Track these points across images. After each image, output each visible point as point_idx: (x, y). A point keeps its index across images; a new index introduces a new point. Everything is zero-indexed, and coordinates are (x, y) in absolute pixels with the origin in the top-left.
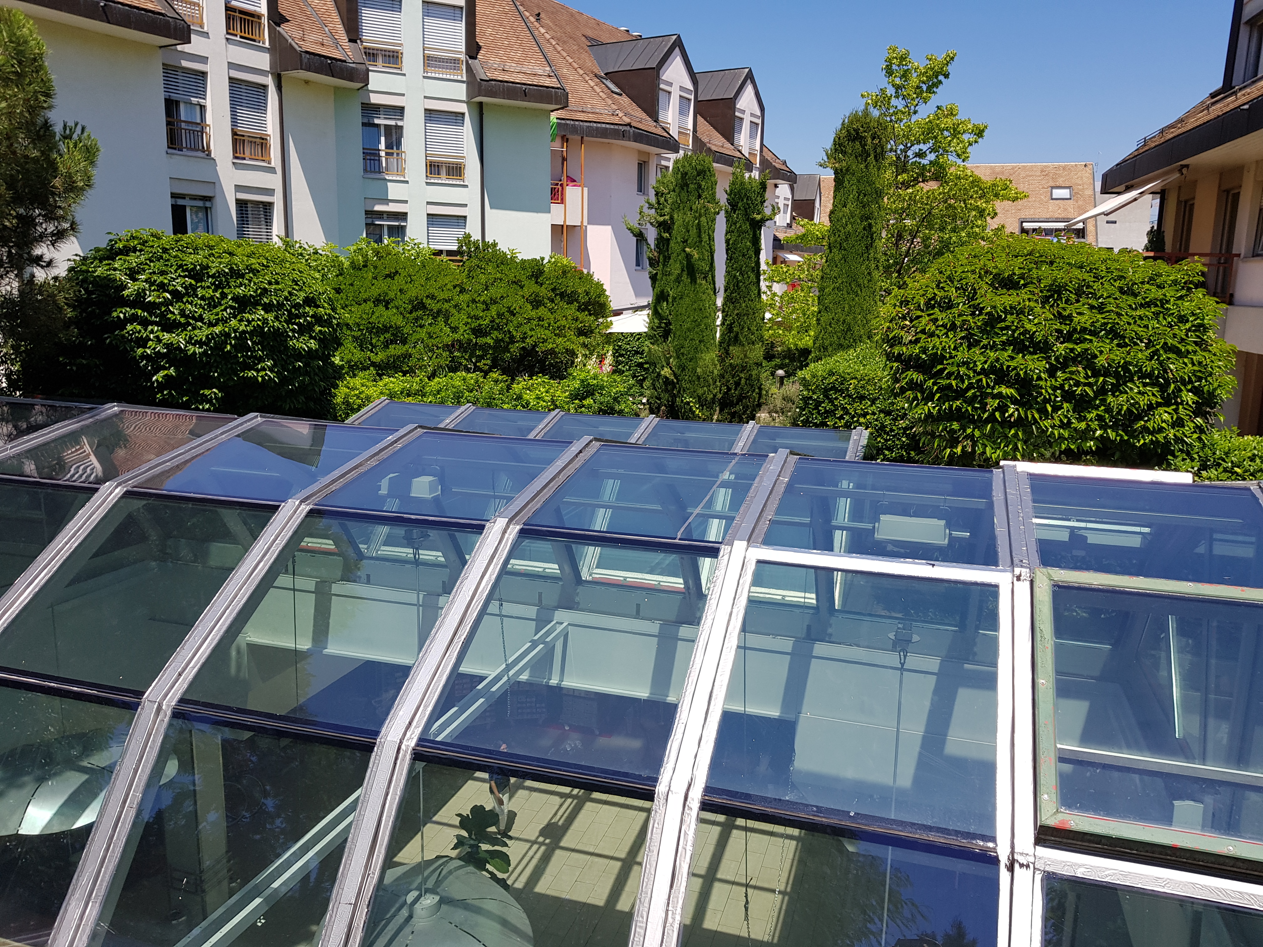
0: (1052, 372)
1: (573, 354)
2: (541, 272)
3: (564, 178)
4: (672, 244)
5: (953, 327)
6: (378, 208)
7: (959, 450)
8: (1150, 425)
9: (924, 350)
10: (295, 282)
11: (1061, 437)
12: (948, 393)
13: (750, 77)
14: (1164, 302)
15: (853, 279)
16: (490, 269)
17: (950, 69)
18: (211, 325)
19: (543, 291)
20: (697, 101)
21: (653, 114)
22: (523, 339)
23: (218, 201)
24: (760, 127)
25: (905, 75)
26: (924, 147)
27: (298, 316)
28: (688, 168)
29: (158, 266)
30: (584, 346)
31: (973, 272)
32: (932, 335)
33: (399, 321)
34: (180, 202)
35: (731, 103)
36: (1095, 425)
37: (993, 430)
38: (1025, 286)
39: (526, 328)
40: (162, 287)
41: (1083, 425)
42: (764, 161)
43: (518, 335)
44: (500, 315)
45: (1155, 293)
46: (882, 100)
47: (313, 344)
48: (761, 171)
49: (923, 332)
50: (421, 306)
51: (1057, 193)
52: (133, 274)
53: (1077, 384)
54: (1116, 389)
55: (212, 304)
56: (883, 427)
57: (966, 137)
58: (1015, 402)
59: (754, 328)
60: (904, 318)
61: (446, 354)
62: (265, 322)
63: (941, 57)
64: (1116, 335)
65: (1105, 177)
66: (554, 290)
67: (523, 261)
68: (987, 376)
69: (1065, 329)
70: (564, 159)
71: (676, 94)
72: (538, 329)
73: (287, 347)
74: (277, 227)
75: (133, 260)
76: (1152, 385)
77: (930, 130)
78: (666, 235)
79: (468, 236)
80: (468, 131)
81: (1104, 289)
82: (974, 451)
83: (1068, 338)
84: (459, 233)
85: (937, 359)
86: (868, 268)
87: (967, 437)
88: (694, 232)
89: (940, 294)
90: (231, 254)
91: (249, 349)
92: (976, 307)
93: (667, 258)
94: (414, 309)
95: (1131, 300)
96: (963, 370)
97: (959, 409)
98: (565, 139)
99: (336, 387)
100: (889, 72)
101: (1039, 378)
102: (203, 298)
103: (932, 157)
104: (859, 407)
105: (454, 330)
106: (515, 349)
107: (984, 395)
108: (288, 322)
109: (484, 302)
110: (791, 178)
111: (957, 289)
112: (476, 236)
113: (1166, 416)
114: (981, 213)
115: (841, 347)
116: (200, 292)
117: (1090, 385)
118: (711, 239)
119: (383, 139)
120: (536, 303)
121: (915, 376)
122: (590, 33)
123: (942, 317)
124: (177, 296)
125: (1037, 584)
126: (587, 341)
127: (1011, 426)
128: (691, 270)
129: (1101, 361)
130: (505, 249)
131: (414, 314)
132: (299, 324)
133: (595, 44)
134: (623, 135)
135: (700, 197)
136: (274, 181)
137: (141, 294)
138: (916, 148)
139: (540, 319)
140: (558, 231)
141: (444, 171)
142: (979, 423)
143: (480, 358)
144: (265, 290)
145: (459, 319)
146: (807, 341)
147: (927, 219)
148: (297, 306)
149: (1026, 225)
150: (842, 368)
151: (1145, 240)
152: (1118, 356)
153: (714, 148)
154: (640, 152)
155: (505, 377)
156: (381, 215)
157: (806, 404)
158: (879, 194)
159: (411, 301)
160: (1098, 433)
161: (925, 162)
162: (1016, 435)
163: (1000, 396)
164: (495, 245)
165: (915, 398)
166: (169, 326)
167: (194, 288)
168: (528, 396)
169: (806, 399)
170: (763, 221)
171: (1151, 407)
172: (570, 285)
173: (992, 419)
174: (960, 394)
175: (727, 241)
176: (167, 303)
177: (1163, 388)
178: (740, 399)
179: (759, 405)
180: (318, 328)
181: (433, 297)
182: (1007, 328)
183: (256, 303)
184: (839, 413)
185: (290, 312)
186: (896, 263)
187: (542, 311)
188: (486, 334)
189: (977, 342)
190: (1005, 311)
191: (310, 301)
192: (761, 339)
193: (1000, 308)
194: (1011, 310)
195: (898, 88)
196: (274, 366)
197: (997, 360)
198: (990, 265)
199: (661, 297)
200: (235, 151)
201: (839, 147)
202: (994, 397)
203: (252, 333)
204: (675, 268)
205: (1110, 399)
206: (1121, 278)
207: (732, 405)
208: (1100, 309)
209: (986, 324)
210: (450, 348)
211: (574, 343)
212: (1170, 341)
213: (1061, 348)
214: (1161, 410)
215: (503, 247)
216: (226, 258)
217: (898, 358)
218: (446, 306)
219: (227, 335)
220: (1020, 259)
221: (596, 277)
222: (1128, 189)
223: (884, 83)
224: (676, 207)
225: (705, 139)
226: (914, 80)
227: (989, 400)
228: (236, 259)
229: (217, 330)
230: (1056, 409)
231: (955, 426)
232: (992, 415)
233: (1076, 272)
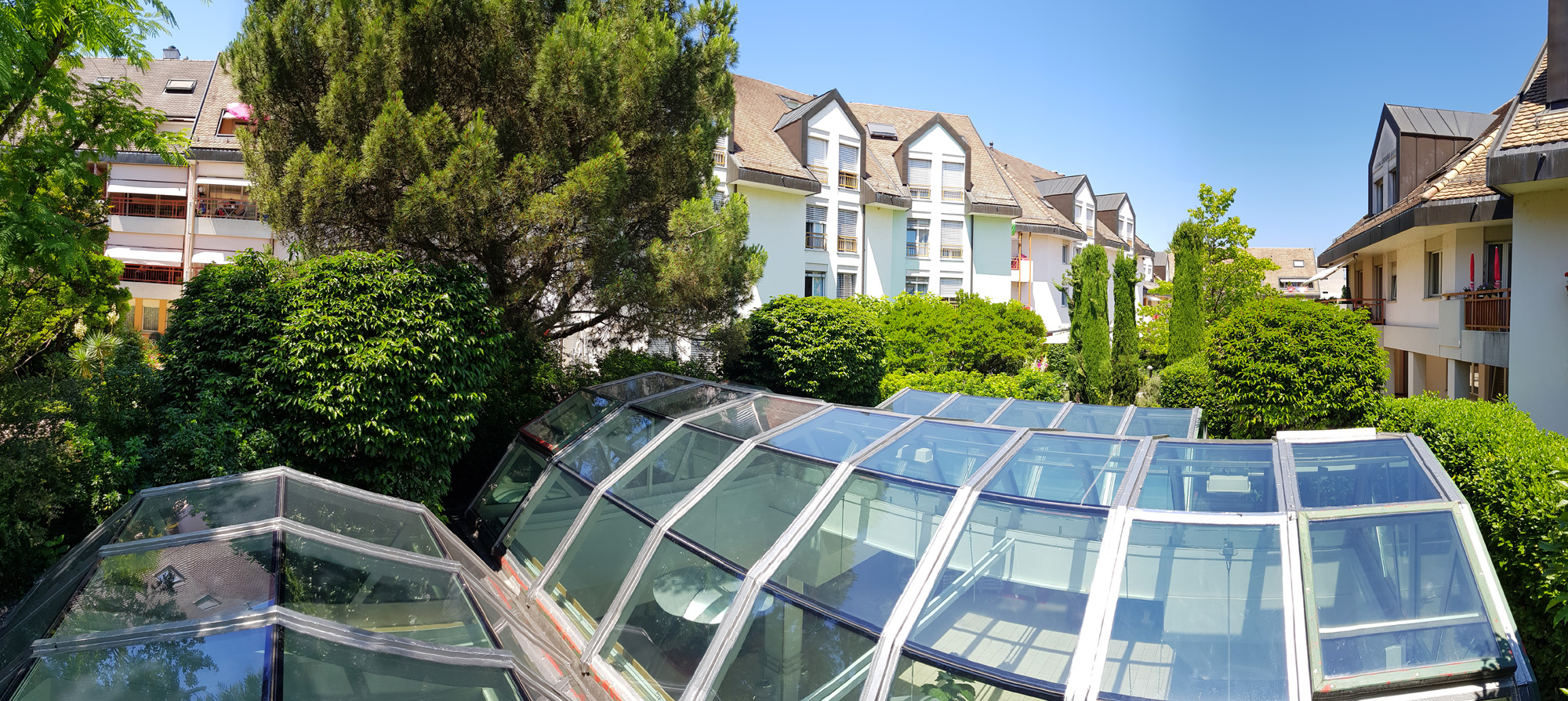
0: (1301, 373)
1: (1023, 359)
2: (1004, 311)
3: (1020, 255)
4: (1082, 296)
5: (1245, 349)
6: (913, 275)
7: (1254, 421)
8: (1353, 398)
9: (1230, 364)
10: (862, 322)
11: (1309, 409)
12: (1246, 388)
13: (1126, 198)
14: (1352, 331)
15: (1188, 316)
16: (974, 309)
17: (1234, 197)
18: (816, 346)
19: (1005, 322)
20: (1097, 212)
21: (1071, 219)
22: (992, 351)
23: (828, 274)
24: (1133, 225)
25: (1210, 200)
26: (1224, 240)
27: (862, 341)
28: (1091, 253)
29: (792, 314)
30: (1030, 353)
31: (1254, 318)
32: (1234, 354)
33: (919, 339)
34: (810, 275)
35: (1115, 212)
36: (1325, 401)
37: (1272, 408)
38: (1282, 325)
39: (994, 344)
40: (793, 325)
41: (1320, 402)
42: (1136, 245)
43: (989, 348)
44: (979, 337)
45: (1348, 327)
46: (1198, 214)
47: (870, 357)
48: (1135, 252)
49: (1229, 352)
50: (934, 331)
51: (1297, 264)
52: (780, 319)
53: (1315, 379)
54: (1334, 380)
55: (818, 335)
56: (1211, 403)
57: (1245, 235)
58: (1282, 392)
59: (1132, 344)
60: (1217, 344)
61: (946, 359)
62: (844, 344)
63: (1229, 190)
64: (1332, 351)
65: (1319, 258)
66: (1011, 321)
67: (994, 305)
68: (1266, 377)
69: (1305, 349)
70: (1020, 245)
71: (1085, 207)
72: (1002, 344)
73: (855, 359)
74: (858, 289)
75: (781, 311)
76: (1352, 376)
77: (1226, 231)
78: (1079, 291)
79: (961, 291)
80: (965, 231)
81: (1324, 326)
82: (1263, 421)
83: (1306, 354)
84: (957, 288)
85: (1238, 368)
86: (1196, 310)
87: (1258, 413)
88: (1094, 289)
89: (1237, 330)
90: (829, 307)
91: (835, 359)
92: (1257, 338)
93: (1079, 304)
94: (929, 333)
95: (1336, 331)
96: (1253, 374)
97: (1252, 397)
98: (1020, 234)
99: (881, 380)
100: (1202, 198)
101: (1294, 377)
102: (813, 331)
103: (1228, 245)
104: (1196, 392)
105: (952, 345)
106: (987, 356)
107: (1266, 389)
108: (857, 344)
109: (970, 329)
110: (1152, 254)
111: (1246, 327)
112: (967, 290)
113: (1360, 393)
114: (1257, 277)
115: (1184, 356)
116: (812, 328)
117: (1320, 379)
118: (1105, 293)
119: (918, 237)
120: (1001, 329)
121: (1226, 378)
122: (1035, 175)
123: (1239, 344)
124: (800, 330)
125: (1300, 521)
126: (1031, 350)
127: (1282, 405)
128: (1093, 311)
129: (1325, 366)
130: (983, 298)
131: (929, 336)
132: (863, 346)
133: (1038, 180)
134: (1054, 231)
135: (1098, 269)
136: (858, 262)
137: (782, 329)
138: (1219, 241)
139: (1003, 338)
140: (1016, 285)
141: (950, 254)
142: (1264, 405)
143: (966, 362)
144: (846, 327)
145: (955, 339)
146: (1164, 350)
147: (1228, 280)
148: (861, 335)
149: (1282, 281)
150: (1185, 369)
151: (1341, 293)
152: (1334, 362)
153: (1107, 238)
154: (1064, 240)
155: (980, 374)
156: (914, 278)
157: (1165, 391)
158: (1200, 268)
159: (927, 329)
160: (1328, 405)
161: (1224, 248)
162: (1285, 411)
163: (1274, 389)
164: (977, 295)
165: (1227, 391)
166: (795, 346)
167: (809, 326)
168: (994, 386)
169: (1165, 388)
170: (1135, 282)
171: (1352, 388)
172: (1022, 318)
173: (1270, 402)
174: (1252, 388)
175: (1115, 294)
176: (795, 334)
177: (1357, 378)
178: (1126, 387)
179: (1137, 390)
180: (873, 348)
181: (940, 326)
182: (1275, 349)
183: (841, 334)
184: (1185, 395)
185: (858, 339)
186: (1213, 305)
187: (1004, 334)
188: (970, 348)
189: (1259, 358)
190: (1273, 340)
191: (869, 333)
192: (1137, 351)
193: (1270, 338)
194: (1275, 339)
195: (1207, 207)
196: (848, 368)
197: (1271, 368)
198: (1262, 313)
199: (1076, 327)
200: (839, 247)
201: (1176, 242)
202: (1271, 389)
203: (837, 350)
204: (1084, 309)
205: (1332, 386)
206: (1331, 319)
207: (1121, 390)
208: (1322, 337)
209: (1263, 347)
210: (948, 356)
211: (1022, 351)
212: (1358, 353)
213: (1304, 360)
214: (1357, 390)
215: (982, 297)
216: (827, 310)
217: (1216, 368)
218: (947, 331)
219: (824, 352)
220: (1279, 310)
221: (1037, 313)
222: (1331, 265)
223: (1199, 204)
224: (1084, 274)
225: (1102, 233)
226: (1216, 203)
227: (1268, 391)
228: (832, 310)
229: (819, 349)
230: (1305, 394)
231: (1251, 407)
232: (1271, 399)
233: (1308, 317)
